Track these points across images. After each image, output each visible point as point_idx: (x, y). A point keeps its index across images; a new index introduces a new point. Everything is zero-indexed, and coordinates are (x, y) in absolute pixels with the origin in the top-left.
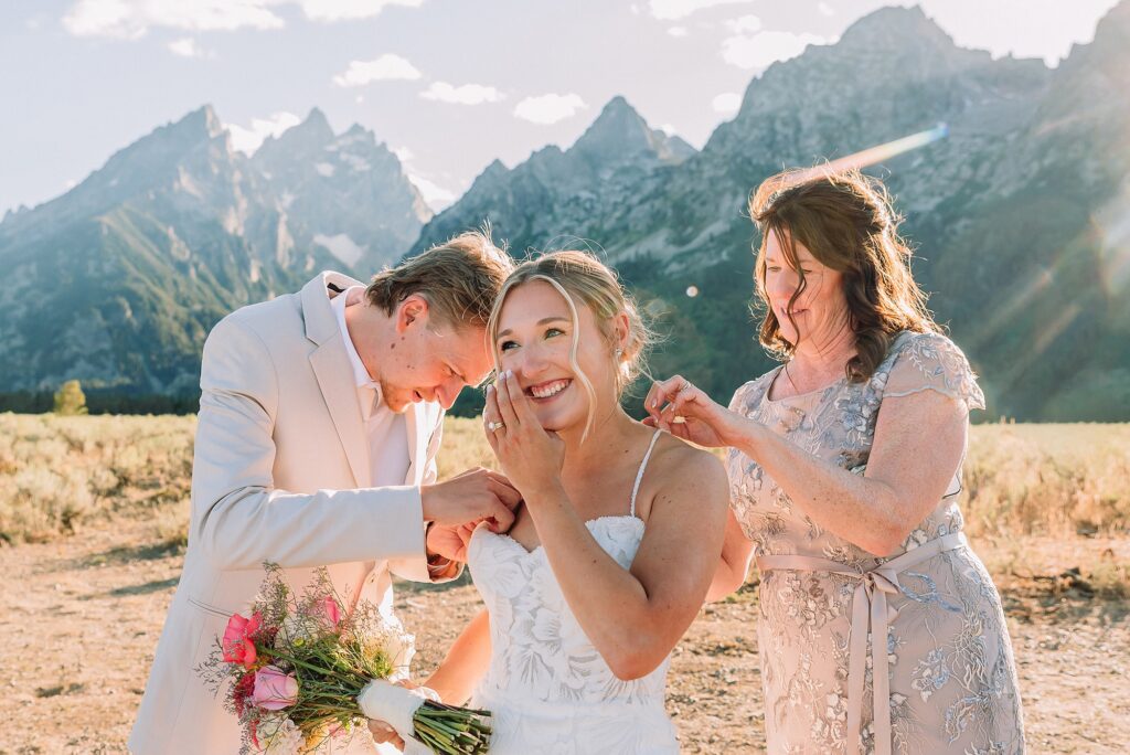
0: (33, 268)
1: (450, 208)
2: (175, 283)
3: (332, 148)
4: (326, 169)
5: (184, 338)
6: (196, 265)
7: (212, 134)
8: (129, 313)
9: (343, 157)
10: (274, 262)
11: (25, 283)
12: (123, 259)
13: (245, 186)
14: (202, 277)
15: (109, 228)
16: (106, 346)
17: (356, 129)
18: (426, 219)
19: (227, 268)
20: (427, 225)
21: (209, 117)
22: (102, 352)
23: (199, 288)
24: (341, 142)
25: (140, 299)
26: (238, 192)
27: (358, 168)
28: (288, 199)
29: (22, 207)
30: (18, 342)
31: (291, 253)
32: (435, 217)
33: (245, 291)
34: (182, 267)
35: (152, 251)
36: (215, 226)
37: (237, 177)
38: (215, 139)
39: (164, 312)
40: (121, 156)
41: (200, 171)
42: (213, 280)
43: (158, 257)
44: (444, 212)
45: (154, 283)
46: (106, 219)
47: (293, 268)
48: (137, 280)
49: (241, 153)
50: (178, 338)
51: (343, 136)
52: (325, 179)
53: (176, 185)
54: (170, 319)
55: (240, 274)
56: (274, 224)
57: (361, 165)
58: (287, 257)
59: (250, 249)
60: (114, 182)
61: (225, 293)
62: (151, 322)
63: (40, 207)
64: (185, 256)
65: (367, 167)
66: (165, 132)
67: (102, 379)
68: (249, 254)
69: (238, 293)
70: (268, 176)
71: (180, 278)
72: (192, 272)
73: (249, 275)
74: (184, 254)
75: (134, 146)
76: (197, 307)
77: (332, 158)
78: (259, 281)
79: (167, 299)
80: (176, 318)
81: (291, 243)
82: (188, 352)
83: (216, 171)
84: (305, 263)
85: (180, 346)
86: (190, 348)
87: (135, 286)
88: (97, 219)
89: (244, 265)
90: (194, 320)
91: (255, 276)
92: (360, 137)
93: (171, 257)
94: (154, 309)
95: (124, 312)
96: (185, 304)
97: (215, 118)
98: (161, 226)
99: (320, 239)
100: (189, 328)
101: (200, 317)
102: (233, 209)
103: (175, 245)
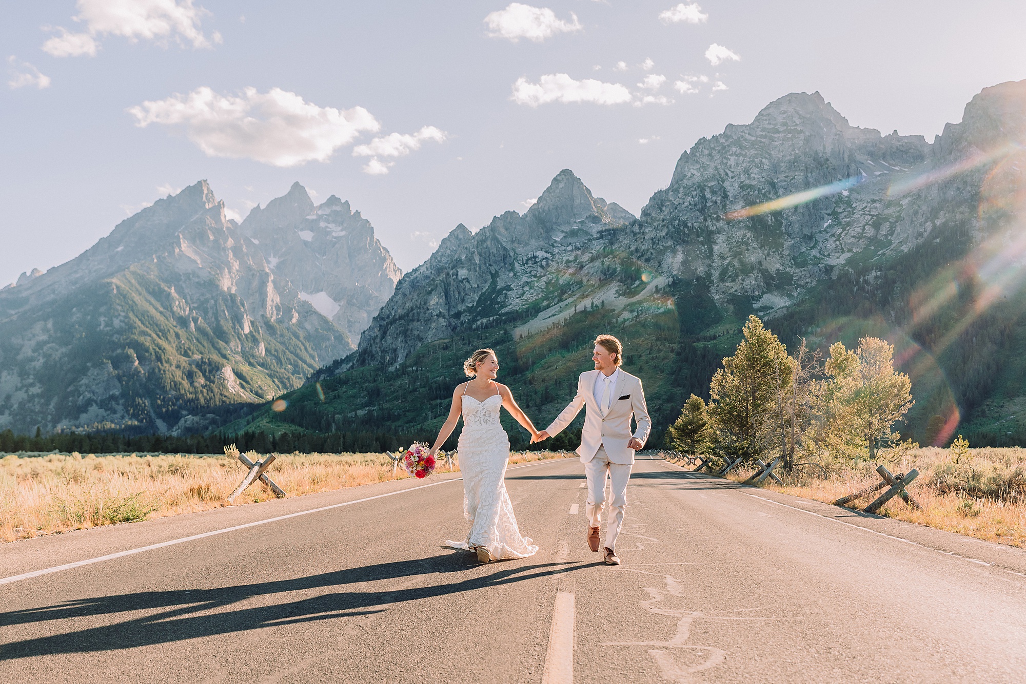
0: (50, 325)
1: (420, 267)
2: (177, 336)
3: (311, 217)
4: (307, 236)
5: (186, 384)
6: (195, 320)
7: (208, 206)
8: (137, 363)
9: (322, 224)
10: (263, 316)
11: (44, 337)
12: (131, 315)
13: (236, 251)
14: (200, 330)
15: (118, 287)
16: (116, 392)
17: (333, 200)
18: (399, 277)
19: (222, 322)
20: (400, 283)
21: (205, 191)
22: (112, 397)
23: (197, 340)
24: (320, 212)
25: (147, 351)
26: (231, 255)
27: (334, 234)
28: (274, 261)
29: (34, 271)
30: (36, 390)
31: (278, 308)
32: (408, 274)
33: (238, 340)
34: (183, 322)
35: (156, 309)
36: (211, 284)
37: (230, 242)
38: (210, 209)
39: (168, 361)
40: (127, 224)
41: (198, 237)
42: (211, 335)
43: (161, 313)
44: (415, 270)
45: (158, 335)
46: (115, 280)
47: (280, 321)
48: (144, 333)
49: (232, 222)
50: (180, 384)
51: (321, 206)
52: (306, 243)
53: (177, 250)
54: (173, 367)
55: (234, 328)
56: (263, 284)
57: (337, 231)
58: (275, 313)
59: (243, 305)
60: (120, 249)
61: (221, 344)
62: (157, 370)
63: (53, 270)
64: (186, 312)
65: (343, 233)
66: (165, 204)
67: (112, 422)
68: (242, 310)
69: (232, 344)
70: (256, 242)
71: (181, 332)
72: (192, 325)
73: (243, 329)
74: (184, 311)
75: (137, 216)
76: (197, 357)
77: (312, 226)
78: (251, 331)
79: (170, 349)
80: (178, 367)
81: (277, 299)
82: (190, 396)
83: (212, 238)
84: (292, 317)
85: (183, 392)
86: (191, 393)
87: (142, 339)
88: (109, 280)
89: (237, 319)
90: (194, 368)
91: (247, 330)
92: (338, 208)
93: (173, 313)
94: (159, 359)
95: (133, 362)
96: (186, 354)
97: (210, 192)
98: (163, 285)
99: (303, 296)
100: (190, 376)
101: (200, 365)
102: (227, 270)
103: (177, 303)
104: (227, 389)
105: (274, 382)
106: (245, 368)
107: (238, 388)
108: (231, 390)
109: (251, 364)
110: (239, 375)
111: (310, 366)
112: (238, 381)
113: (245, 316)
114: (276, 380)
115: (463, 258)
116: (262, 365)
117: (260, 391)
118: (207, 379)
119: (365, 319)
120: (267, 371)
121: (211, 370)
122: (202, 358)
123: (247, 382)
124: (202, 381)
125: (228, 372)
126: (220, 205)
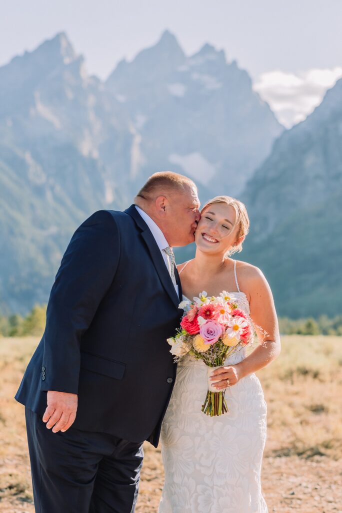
2: (32, 207)
3: (183, 68)
4: (178, 90)
5: (41, 260)
6: (53, 189)
7: (67, 61)
9: (195, 76)
13: (98, 110)
14: (57, 198)
17: (207, 48)
21: (64, 43)
23: (55, 211)
24: (193, 63)
27: (208, 87)
34: (39, 191)
36: (70, 150)
37: (91, 101)
39: (22, 235)
43: (16, 182)
45: (12, 208)
49: (95, 78)
51: (195, 56)
52: (176, 99)
53: (32, 112)
54: (28, 242)
55: (94, 196)
57: (212, 83)
59: (104, 170)
64: (42, 179)
65: (219, 85)
66: (22, 60)
68: (103, 175)
71: (37, 202)
73: (104, 197)
76: (54, 230)
77: (183, 78)
79: (25, 223)
80: (33, 241)
83: (70, 95)
89: (98, 187)
91: (109, 198)
93: (28, 182)
96: (42, 227)
98: (18, 151)
100: (46, 251)
101: (55, 237)
102: (87, 132)
103: (33, 170)
113: (107, 183)
122: (59, 231)
126: (80, 60)
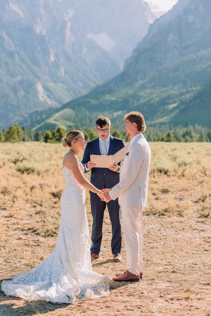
1: (165, 14)
2: (7, 64)
5: (12, 95)
6: (19, 53)
18: (151, 22)
19: (36, 55)
20: (151, 25)
23: (20, 66)
26: (42, 11)
28: (71, 13)
32: (157, 20)
34: (11, 55)
42: (29, 62)
44: (161, 17)
47: (74, 53)
58: (71, 47)
59: (50, 43)
61: (35, 68)
68: (49, 46)
69: (43, 68)
72: (17, 56)
73: (49, 58)
74: (12, 47)
78: (55, 61)
79: (3, 74)
81: (73, 38)
84: (82, 50)
85: (10, 100)
86: (15, 101)
89: (46, 52)
91: (52, 59)
99: (90, 36)
100: (15, 90)
101: (21, 82)
102: (39, 20)
103: (7, 42)
104: (38, 98)
105: (70, 93)
106: (51, 85)
107: (45, 97)
108: (41, 99)
109: (55, 82)
110: (46, 89)
111: (94, 83)
112: (46, 93)
113: (51, 50)
114: (71, 93)
115: (192, 8)
116: (62, 82)
117: (60, 100)
118: (26, 92)
119: (129, 50)
120: (65, 86)
121: (29, 87)
122: (23, 78)
123: (52, 94)
124: (22, 93)
125: (40, 88)
